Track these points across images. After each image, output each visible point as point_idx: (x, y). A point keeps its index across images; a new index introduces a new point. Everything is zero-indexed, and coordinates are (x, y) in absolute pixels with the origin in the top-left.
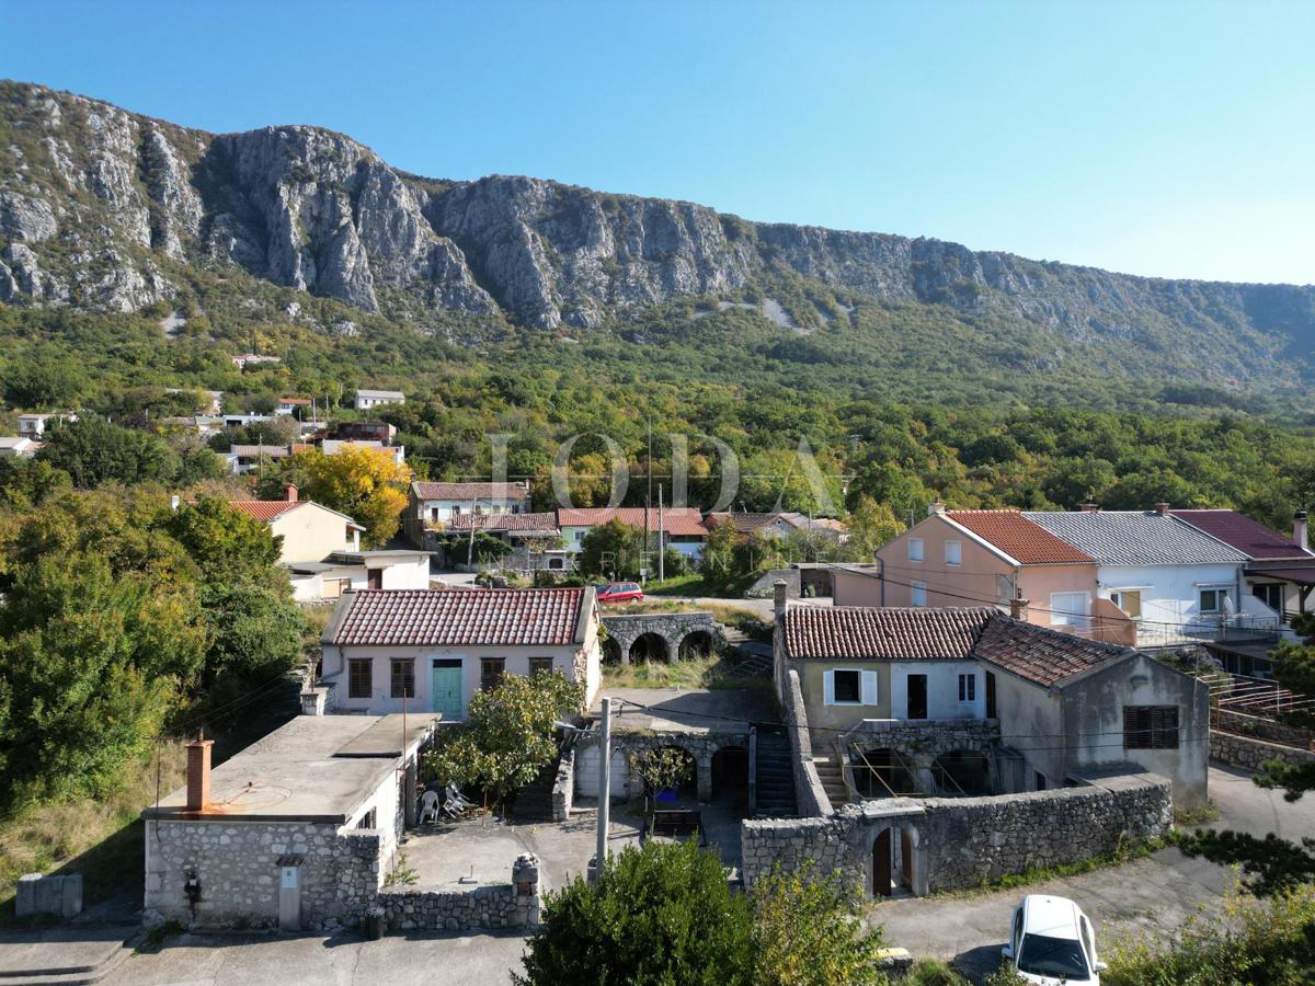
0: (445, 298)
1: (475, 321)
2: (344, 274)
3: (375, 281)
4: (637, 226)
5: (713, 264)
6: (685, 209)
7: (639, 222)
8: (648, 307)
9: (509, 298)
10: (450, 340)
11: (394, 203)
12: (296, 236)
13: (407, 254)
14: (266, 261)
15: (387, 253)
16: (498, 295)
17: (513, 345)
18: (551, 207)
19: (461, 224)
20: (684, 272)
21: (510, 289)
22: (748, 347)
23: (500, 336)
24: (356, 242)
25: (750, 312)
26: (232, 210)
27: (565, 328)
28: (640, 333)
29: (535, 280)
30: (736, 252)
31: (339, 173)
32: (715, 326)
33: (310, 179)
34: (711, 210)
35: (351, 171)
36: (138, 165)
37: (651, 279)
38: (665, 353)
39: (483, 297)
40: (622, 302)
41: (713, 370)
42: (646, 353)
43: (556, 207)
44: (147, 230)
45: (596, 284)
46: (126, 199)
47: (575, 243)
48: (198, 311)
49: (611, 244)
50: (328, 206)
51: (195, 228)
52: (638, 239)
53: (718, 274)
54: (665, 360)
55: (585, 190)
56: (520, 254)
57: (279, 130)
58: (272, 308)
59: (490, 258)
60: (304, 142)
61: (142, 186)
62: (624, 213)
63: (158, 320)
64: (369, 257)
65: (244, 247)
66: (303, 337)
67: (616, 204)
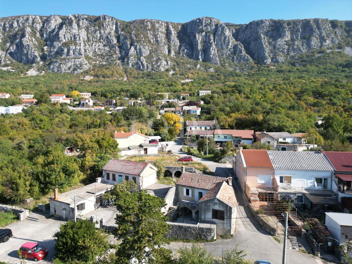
0: (237, 59)
1: (245, 64)
2: (211, 55)
3: (219, 56)
4: (299, 29)
5: (326, 38)
6: (316, 21)
7: (300, 28)
8: (301, 54)
9: (255, 56)
10: (238, 70)
11: (224, 34)
12: (200, 47)
13: (227, 48)
14: (193, 55)
15: (222, 48)
16: (252, 56)
17: (255, 70)
18: (270, 27)
19: (243, 37)
20: (315, 42)
21: (256, 54)
22: (336, 65)
23: (252, 68)
24: (214, 46)
25: (339, 52)
26: (186, 42)
27: (272, 64)
28: (297, 63)
29: (264, 50)
30: (335, 32)
31: (211, 28)
32: (324, 58)
33: (203, 31)
34: (327, 20)
35: (214, 27)
36: (166, 34)
37: (302, 45)
38: (305, 69)
39: (248, 57)
40: (292, 54)
41: (321, 73)
42: (297, 69)
43: (272, 27)
44: (167, 50)
45: (283, 49)
46: (163, 43)
47: (277, 38)
48: (177, 69)
49: (289, 36)
50: (208, 38)
51: (177, 48)
52: (299, 33)
53: (328, 41)
54: (304, 71)
55: (282, 20)
56: (259, 43)
57: (197, 19)
58: (193, 66)
59: (251, 45)
60: (202, 21)
61: (166, 40)
62: (295, 26)
63: (169, 72)
64: (218, 50)
65: (188, 52)
66: (200, 73)
67: (292, 23)
